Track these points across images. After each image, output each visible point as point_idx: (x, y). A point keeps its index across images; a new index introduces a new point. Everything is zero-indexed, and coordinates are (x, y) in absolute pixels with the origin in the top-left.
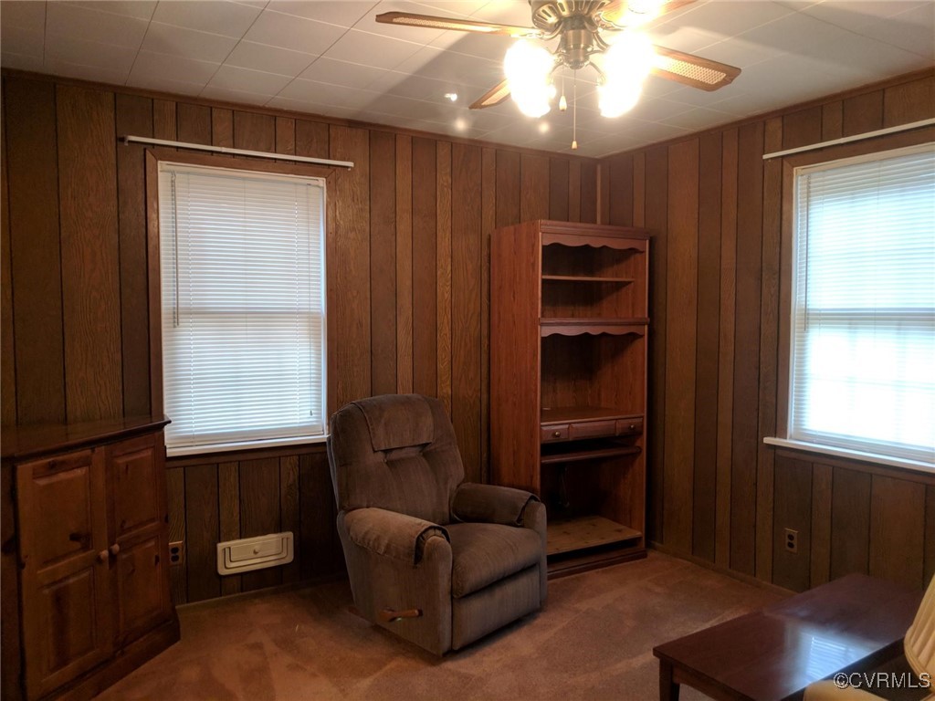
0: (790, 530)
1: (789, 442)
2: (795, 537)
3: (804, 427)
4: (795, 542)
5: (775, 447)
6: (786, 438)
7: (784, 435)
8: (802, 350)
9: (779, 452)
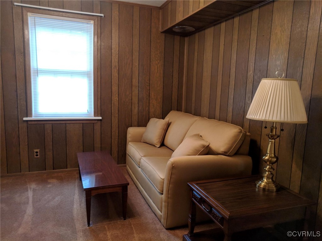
0: (36, 150)
1: (33, 118)
2: (39, 152)
3: (39, 112)
4: (38, 154)
5: (27, 121)
6: (32, 117)
7: (31, 116)
8: (35, 84)
9: (29, 123)
